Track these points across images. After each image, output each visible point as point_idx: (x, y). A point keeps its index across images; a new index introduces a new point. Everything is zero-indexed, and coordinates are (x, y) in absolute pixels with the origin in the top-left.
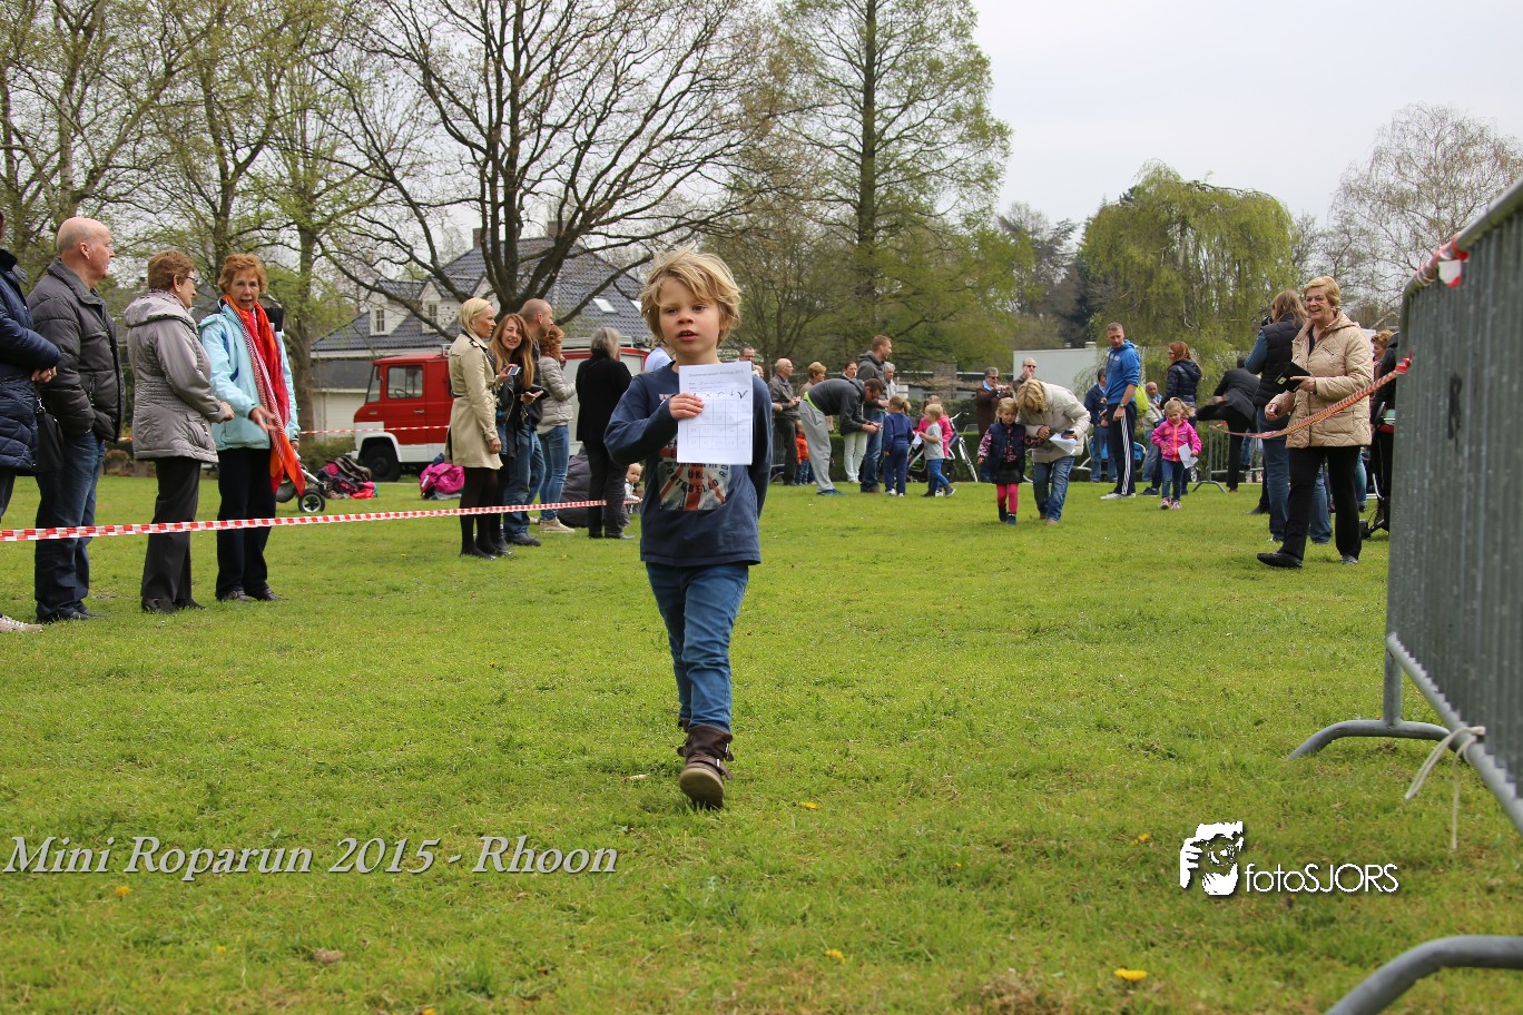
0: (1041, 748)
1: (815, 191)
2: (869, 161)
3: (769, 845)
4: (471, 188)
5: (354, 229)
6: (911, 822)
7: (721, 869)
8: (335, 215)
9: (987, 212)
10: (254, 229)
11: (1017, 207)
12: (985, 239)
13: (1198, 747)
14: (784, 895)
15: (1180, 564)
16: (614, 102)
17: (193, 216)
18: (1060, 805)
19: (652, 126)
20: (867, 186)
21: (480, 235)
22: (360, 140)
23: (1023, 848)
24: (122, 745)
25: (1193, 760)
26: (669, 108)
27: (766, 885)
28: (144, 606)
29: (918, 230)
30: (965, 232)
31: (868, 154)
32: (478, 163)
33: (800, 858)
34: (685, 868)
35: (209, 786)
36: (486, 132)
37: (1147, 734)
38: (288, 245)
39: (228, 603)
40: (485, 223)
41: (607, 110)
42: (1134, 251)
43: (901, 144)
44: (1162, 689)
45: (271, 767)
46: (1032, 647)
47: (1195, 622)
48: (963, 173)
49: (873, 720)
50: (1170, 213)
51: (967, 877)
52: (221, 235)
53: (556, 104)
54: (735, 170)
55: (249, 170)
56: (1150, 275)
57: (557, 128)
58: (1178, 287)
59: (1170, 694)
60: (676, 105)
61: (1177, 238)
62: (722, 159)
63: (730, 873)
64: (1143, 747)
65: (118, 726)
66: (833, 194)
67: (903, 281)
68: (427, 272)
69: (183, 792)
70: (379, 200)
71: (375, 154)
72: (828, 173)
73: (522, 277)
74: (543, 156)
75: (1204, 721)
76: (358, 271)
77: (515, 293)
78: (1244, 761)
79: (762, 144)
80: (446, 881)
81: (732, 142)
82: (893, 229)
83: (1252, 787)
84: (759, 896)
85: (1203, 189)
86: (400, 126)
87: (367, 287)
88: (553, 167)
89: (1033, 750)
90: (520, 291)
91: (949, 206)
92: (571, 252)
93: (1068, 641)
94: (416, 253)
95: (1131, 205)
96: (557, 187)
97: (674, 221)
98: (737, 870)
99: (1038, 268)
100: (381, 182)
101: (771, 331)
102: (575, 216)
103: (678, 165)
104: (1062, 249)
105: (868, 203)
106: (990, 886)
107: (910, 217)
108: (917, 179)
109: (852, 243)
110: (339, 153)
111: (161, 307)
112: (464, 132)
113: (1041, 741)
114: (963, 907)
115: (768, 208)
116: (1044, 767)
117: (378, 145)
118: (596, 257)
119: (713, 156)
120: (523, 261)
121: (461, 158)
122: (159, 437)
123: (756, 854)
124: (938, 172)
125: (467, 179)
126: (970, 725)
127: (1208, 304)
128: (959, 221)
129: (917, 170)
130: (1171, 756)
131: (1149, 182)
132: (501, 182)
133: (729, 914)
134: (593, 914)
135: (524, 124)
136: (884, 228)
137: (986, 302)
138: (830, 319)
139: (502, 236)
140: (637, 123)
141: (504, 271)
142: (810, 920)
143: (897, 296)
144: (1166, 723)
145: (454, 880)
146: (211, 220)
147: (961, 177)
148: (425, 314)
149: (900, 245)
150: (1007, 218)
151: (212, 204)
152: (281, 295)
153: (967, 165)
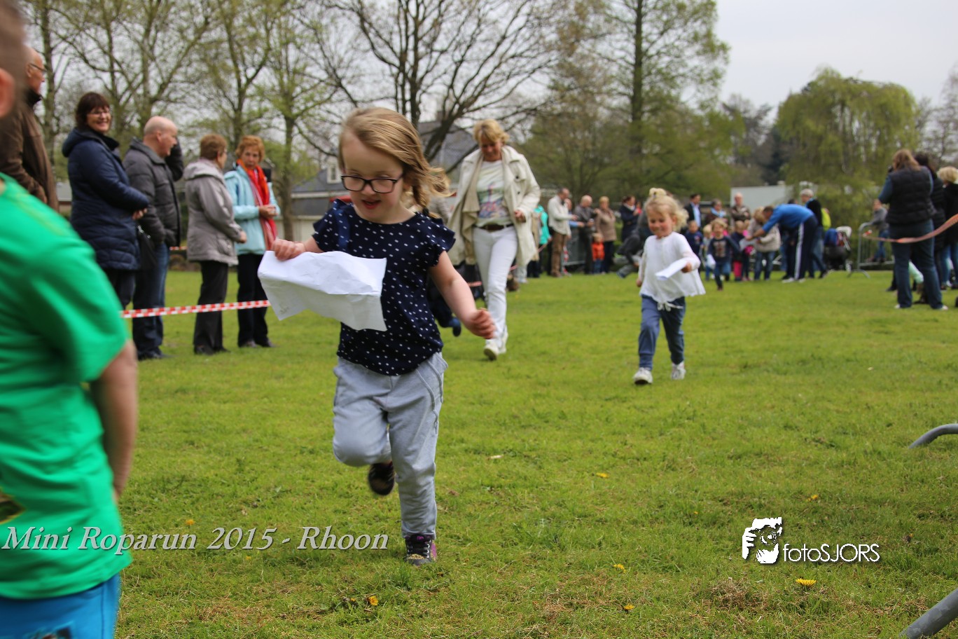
0: (748, 440)
1: (604, 89)
2: (639, 68)
3: (578, 499)
5: (317, 117)
6: (666, 485)
7: (548, 514)
8: (307, 109)
9: (714, 100)
10: (257, 118)
11: (733, 97)
12: (713, 117)
13: (849, 440)
14: (587, 530)
15: (838, 324)
16: (477, 35)
17: (221, 111)
18: (760, 476)
19: (501, 49)
20: (637, 85)
23: (737, 502)
24: (186, 435)
25: (847, 448)
26: (512, 38)
27: (576, 524)
28: (196, 351)
29: (670, 112)
30: (700, 113)
31: (638, 64)
32: (393, 75)
33: (597, 507)
34: (526, 513)
35: (238, 461)
36: (398, 55)
37: (816, 432)
38: (278, 128)
39: (245, 349)
41: (473, 40)
42: (810, 124)
43: (659, 58)
44: (826, 404)
45: (273, 449)
46: (743, 377)
47: (848, 360)
48: (699, 75)
49: (643, 423)
50: (834, 97)
51: (702, 520)
52: (238, 123)
54: (553, 76)
55: (255, 82)
56: (820, 139)
57: (443, 52)
58: (839, 146)
59: (831, 407)
60: (516, 36)
61: (839, 114)
62: (546, 70)
63: (554, 516)
64: (814, 440)
65: (183, 424)
66: (615, 90)
67: (660, 145)
69: (223, 464)
70: (333, 99)
71: (330, 70)
72: (612, 77)
74: (434, 70)
75: (854, 424)
76: (320, 143)
78: (880, 450)
79: (570, 60)
80: (380, 520)
81: (552, 59)
82: (654, 112)
83: (885, 466)
84: (572, 531)
85: (855, 82)
86: (346, 52)
87: (326, 153)
88: (440, 77)
89: (744, 442)
91: (690, 97)
92: (451, 130)
93: (766, 374)
95: (808, 94)
97: (515, 109)
98: (558, 515)
99: (748, 135)
100: (334, 88)
101: (576, 178)
102: (454, 107)
103: (518, 74)
104: (762, 123)
105: (638, 95)
106: (716, 526)
107: (664, 104)
108: (669, 79)
109: (627, 121)
110: (308, 70)
111: (202, 169)
112: (385, 56)
113: (748, 436)
114: (699, 539)
115: (574, 101)
116: (750, 452)
117: (332, 65)
118: (467, 133)
119: (540, 67)
121: (383, 71)
122: (200, 248)
123: (570, 505)
124: (683, 75)
125: (387, 85)
126: (703, 426)
127: (859, 156)
128: (695, 106)
129: (669, 74)
130: (832, 446)
131: (820, 78)
133: (554, 541)
134: (470, 541)
135: (421, 49)
136: (648, 111)
137: (714, 157)
138: (614, 169)
140: (492, 48)
142: (603, 546)
143: (656, 154)
144: (829, 425)
145: (385, 519)
146: (232, 113)
147: (698, 78)
149: (658, 122)
150: (727, 103)
151: (233, 104)
152: (274, 159)
153: (702, 70)
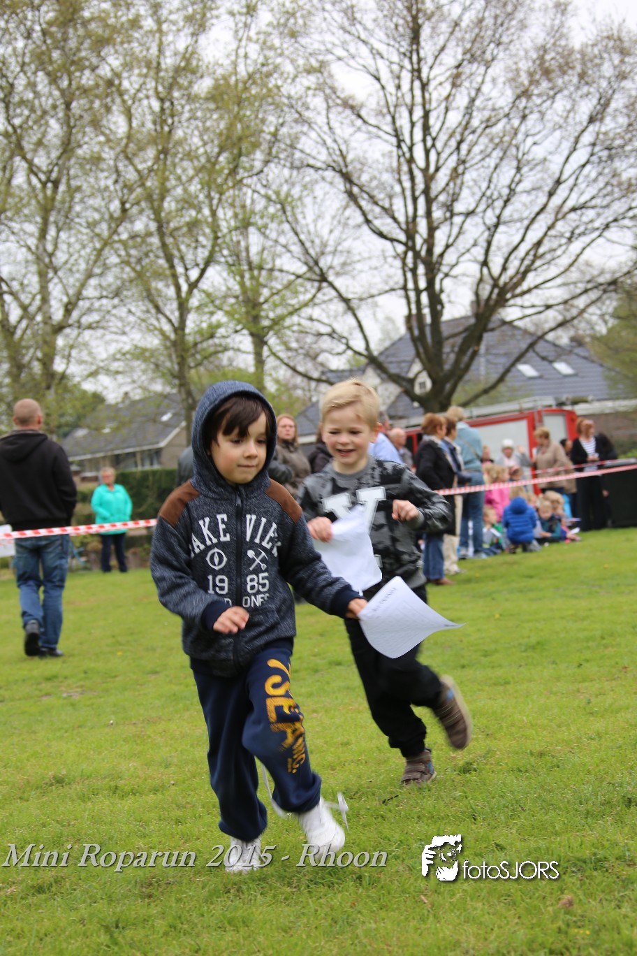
8: (281, 318)
10: (208, 338)
16: (518, 184)
17: (159, 335)
19: (556, 200)
21: (409, 318)
26: (571, 182)
36: (404, 226)
38: (243, 350)
40: (410, 310)
41: (512, 192)
52: (182, 347)
53: (465, 193)
55: (201, 286)
57: (469, 214)
60: (577, 179)
68: (362, 359)
73: (448, 354)
76: (303, 366)
77: (442, 369)
86: (331, 231)
87: (316, 380)
88: (468, 250)
90: (447, 367)
92: (491, 325)
94: (352, 343)
100: (316, 284)
102: (492, 293)
103: (584, 234)
112: (385, 230)
117: (311, 251)
119: (616, 220)
120: (447, 339)
121: (384, 252)
135: (438, 214)
139: (428, 320)
140: (542, 199)
141: (432, 350)
146: (172, 335)
151: (172, 322)
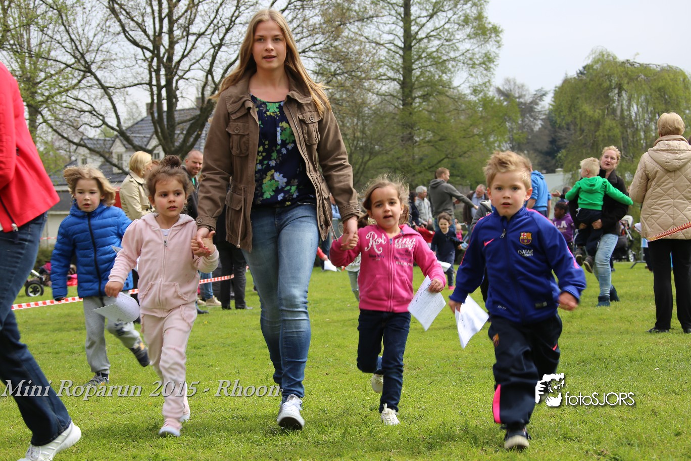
1: (373, 73)
2: (408, 52)
4: (143, 76)
5: (64, 105)
8: (51, 96)
9: (488, 84)
11: (508, 81)
12: (486, 102)
16: (236, 17)
20: (407, 69)
21: (150, 107)
22: (68, 45)
29: (442, 98)
30: (473, 98)
31: (407, 48)
32: (147, 59)
36: (152, 38)
40: (153, 99)
41: (232, 23)
42: (586, 108)
43: (429, 42)
48: (471, 59)
50: (611, 81)
54: (319, 61)
56: (598, 124)
57: (200, 35)
58: (618, 131)
61: (616, 98)
62: (311, 54)
66: (384, 75)
67: (433, 132)
68: (116, 133)
70: (81, 85)
71: (77, 54)
72: (381, 61)
73: (178, 135)
74: (191, 54)
76: (68, 133)
77: (174, 146)
79: (336, 43)
81: (317, 42)
82: (425, 97)
85: (632, 65)
86: (95, 36)
87: (75, 143)
88: (198, 61)
90: (177, 144)
91: (462, 81)
94: (107, 120)
95: (584, 77)
96: (201, 75)
99: (523, 121)
100: (82, 73)
104: (539, 108)
105: (408, 80)
107: (436, 89)
108: (440, 64)
109: (398, 107)
112: (137, 39)
115: (342, 85)
117: (79, 47)
120: (179, 124)
121: (135, 56)
124: (454, 59)
128: (467, 91)
129: (440, 58)
131: (596, 61)
132: (163, 72)
136: (419, 97)
138: (385, 158)
139: (165, 108)
141: (167, 131)
143: (429, 142)
147: (469, 62)
148: (115, 161)
149: (430, 108)
150: (501, 88)
153: (474, 54)
